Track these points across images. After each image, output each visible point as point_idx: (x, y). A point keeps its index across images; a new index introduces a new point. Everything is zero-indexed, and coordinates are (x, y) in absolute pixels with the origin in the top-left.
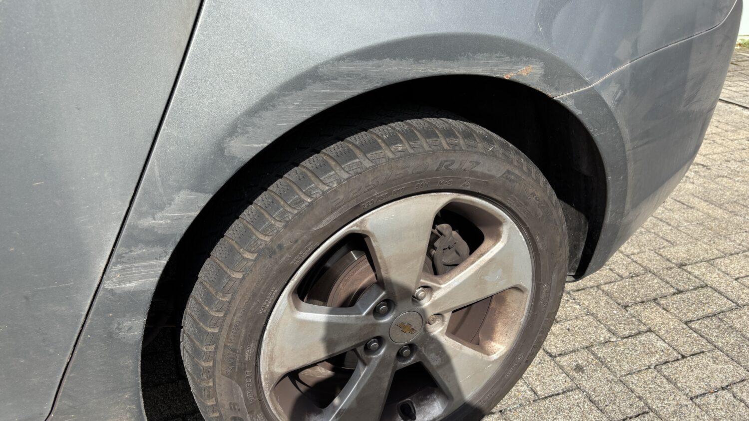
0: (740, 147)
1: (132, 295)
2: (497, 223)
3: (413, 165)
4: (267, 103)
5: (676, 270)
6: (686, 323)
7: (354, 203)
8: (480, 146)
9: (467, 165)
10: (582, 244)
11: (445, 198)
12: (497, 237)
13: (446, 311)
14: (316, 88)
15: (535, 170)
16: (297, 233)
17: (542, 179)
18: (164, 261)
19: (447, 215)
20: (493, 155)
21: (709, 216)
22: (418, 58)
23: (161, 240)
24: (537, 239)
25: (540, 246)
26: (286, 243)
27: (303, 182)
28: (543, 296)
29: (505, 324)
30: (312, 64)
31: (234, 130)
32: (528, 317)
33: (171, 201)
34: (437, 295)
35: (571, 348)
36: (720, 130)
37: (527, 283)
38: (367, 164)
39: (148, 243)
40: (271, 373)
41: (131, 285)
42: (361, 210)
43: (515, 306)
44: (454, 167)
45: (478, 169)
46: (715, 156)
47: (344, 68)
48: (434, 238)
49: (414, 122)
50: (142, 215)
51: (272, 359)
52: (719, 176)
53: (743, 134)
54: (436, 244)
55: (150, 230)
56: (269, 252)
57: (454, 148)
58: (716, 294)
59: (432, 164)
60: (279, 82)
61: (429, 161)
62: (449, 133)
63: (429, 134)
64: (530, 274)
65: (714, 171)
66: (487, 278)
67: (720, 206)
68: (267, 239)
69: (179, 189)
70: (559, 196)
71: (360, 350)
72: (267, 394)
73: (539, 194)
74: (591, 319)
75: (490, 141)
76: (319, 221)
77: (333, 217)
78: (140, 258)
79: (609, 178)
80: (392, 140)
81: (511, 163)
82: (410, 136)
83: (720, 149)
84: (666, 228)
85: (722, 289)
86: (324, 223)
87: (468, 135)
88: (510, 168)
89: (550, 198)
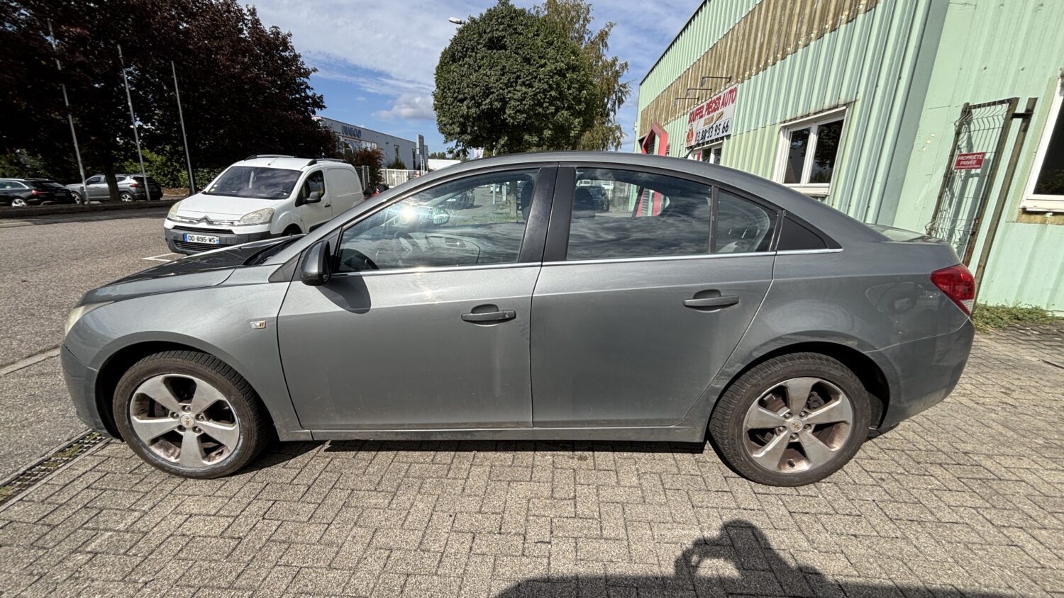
0: (1053, 398)
1: (718, 389)
2: (838, 394)
3: (807, 367)
4: (766, 344)
5: (961, 454)
6: (958, 478)
7: (784, 376)
8: (832, 365)
9: (826, 370)
10: (881, 414)
11: (817, 380)
12: (837, 399)
13: (813, 424)
14: (780, 341)
15: (855, 377)
16: (765, 381)
17: (858, 380)
18: (728, 382)
19: (816, 387)
20: (837, 368)
21: (1001, 433)
22: (812, 336)
23: (729, 376)
24: (855, 403)
25: (856, 406)
26: (760, 383)
27: (768, 367)
28: (858, 428)
29: (839, 438)
30: (780, 335)
31: (755, 350)
32: (850, 436)
33: (734, 365)
34: (810, 416)
35: (879, 470)
36: (1038, 385)
37: (850, 420)
38: (791, 364)
39: (726, 376)
40: (747, 427)
41: (718, 386)
42: (786, 378)
43: (844, 430)
44: (822, 370)
45: (831, 372)
46: (1024, 401)
47: (789, 337)
48: (810, 396)
49: (807, 353)
50: (726, 367)
51: (748, 422)
52: (1022, 414)
53: (1060, 390)
54: (811, 399)
55: (727, 372)
56: (755, 385)
57: (822, 364)
58: (985, 471)
59: (813, 367)
60: (770, 338)
61: (812, 366)
62: (820, 359)
63: (813, 358)
64: (852, 417)
65: (1020, 410)
66: (832, 414)
67: (1014, 430)
68: (755, 381)
69: (737, 362)
70: (867, 389)
71: (777, 429)
72: (743, 434)
73: (856, 385)
74: (894, 463)
75: (836, 364)
76: (772, 379)
77: (778, 378)
78: (723, 379)
79: (890, 385)
80: (800, 358)
81: (843, 371)
82: (806, 358)
83: (1032, 397)
84: (962, 433)
85: (991, 469)
86: (775, 380)
87: (827, 360)
88: (843, 374)
89: (861, 388)
